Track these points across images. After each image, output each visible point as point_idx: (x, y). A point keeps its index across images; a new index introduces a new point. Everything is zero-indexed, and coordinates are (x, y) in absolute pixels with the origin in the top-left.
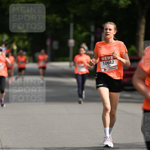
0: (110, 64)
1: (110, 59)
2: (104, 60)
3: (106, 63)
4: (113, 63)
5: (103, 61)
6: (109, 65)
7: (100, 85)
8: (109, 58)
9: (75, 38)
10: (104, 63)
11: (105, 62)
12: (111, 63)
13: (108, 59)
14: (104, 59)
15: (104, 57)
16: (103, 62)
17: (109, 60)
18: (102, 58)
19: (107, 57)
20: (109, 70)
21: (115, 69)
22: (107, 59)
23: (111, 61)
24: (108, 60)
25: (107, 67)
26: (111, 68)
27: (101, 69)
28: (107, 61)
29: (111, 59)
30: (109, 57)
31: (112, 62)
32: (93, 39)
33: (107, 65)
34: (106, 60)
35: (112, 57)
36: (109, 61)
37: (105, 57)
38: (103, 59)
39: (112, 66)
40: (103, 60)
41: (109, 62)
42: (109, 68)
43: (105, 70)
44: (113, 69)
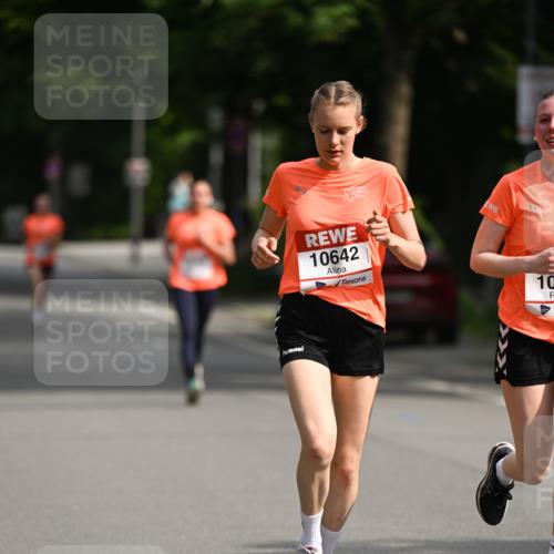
0: (343, 263)
1: (342, 241)
2: (316, 245)
3: (324, 256)
4: (353, 259)
5: (313, 248)
6: (337, 266)
7: (291, 351)
8: (336, 236)
9: (150, 153)
10: (314, 256)
11: (318, 253)
12: (347, 258)
13: (335, 240)
14: (317, 241)
15: (316, 232)
16: (311, 253)
17: (339, 244)
18: (307, 236)
19: (331, 232)
21: (361, 283)
22: (330, 239)
23: (345, 251)
24: (332, 245)
25: (330, 275)
28: (328, 251)
29: (349, 240)
30: (337, 231)
31: (350, 254)
32: (216, 156)
33: (331, 265)
34: (322, 243)
35: (350, 234)
36: (340, 250)
37: (320, 234)
38: (310, 240)
39: (349, 271)
40: (309, 246)
41: (339, 255)
42: (337, 280)
43: (320, 285)
44: (353, 281)
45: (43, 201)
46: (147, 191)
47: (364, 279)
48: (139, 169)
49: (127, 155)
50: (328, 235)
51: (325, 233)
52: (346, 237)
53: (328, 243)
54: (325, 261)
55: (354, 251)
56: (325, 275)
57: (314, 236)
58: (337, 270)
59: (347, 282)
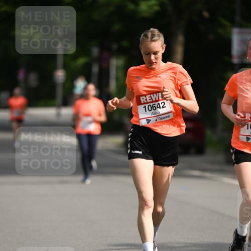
0: (158, 110)
1: (157, 99)
2: (145, 102)
3: (150, 107)
4: (163, 107)
5: (144, 103)
8: (154, 97)
10: (145, 107)
11: (147, 105)
13: (154, 100)
14: (146, 100)
16: (144, 106)
17: (156, 101)
18: (141, 98)
19: (152, 95)
20: (156, 120)
21: (168, 119)
22: (152, 99)
23: (159, 104)
24: (153, 102)
25: (153, 115)
26: (161, 117)
27: (141, 121)
28: (151, 104)
29: (160, 99)
30: (155, 95)
31: (161, 106)
33: (153, 111)
34: (148, 101)
36: (156, 103)
37: (147, 97)
38: (143, 99)
39: (161, 113)
40: (142, 102)
41: (156, 106)
42: (155, 118)
43: (148, 121)
44: (164, 118)
45: (17, 91)
46: (64, 84)
47: (169, 117)
48: (60, 75)
49: (55, 68)
50: (151, 97)
51: (149, 96)
52: (159, 98)
53: (151, 101)
54: (150, 109)
55: (163, 104)
56: (151, 116)
57: (144, 98)
58: (155, 113)
59: (161, 119)
